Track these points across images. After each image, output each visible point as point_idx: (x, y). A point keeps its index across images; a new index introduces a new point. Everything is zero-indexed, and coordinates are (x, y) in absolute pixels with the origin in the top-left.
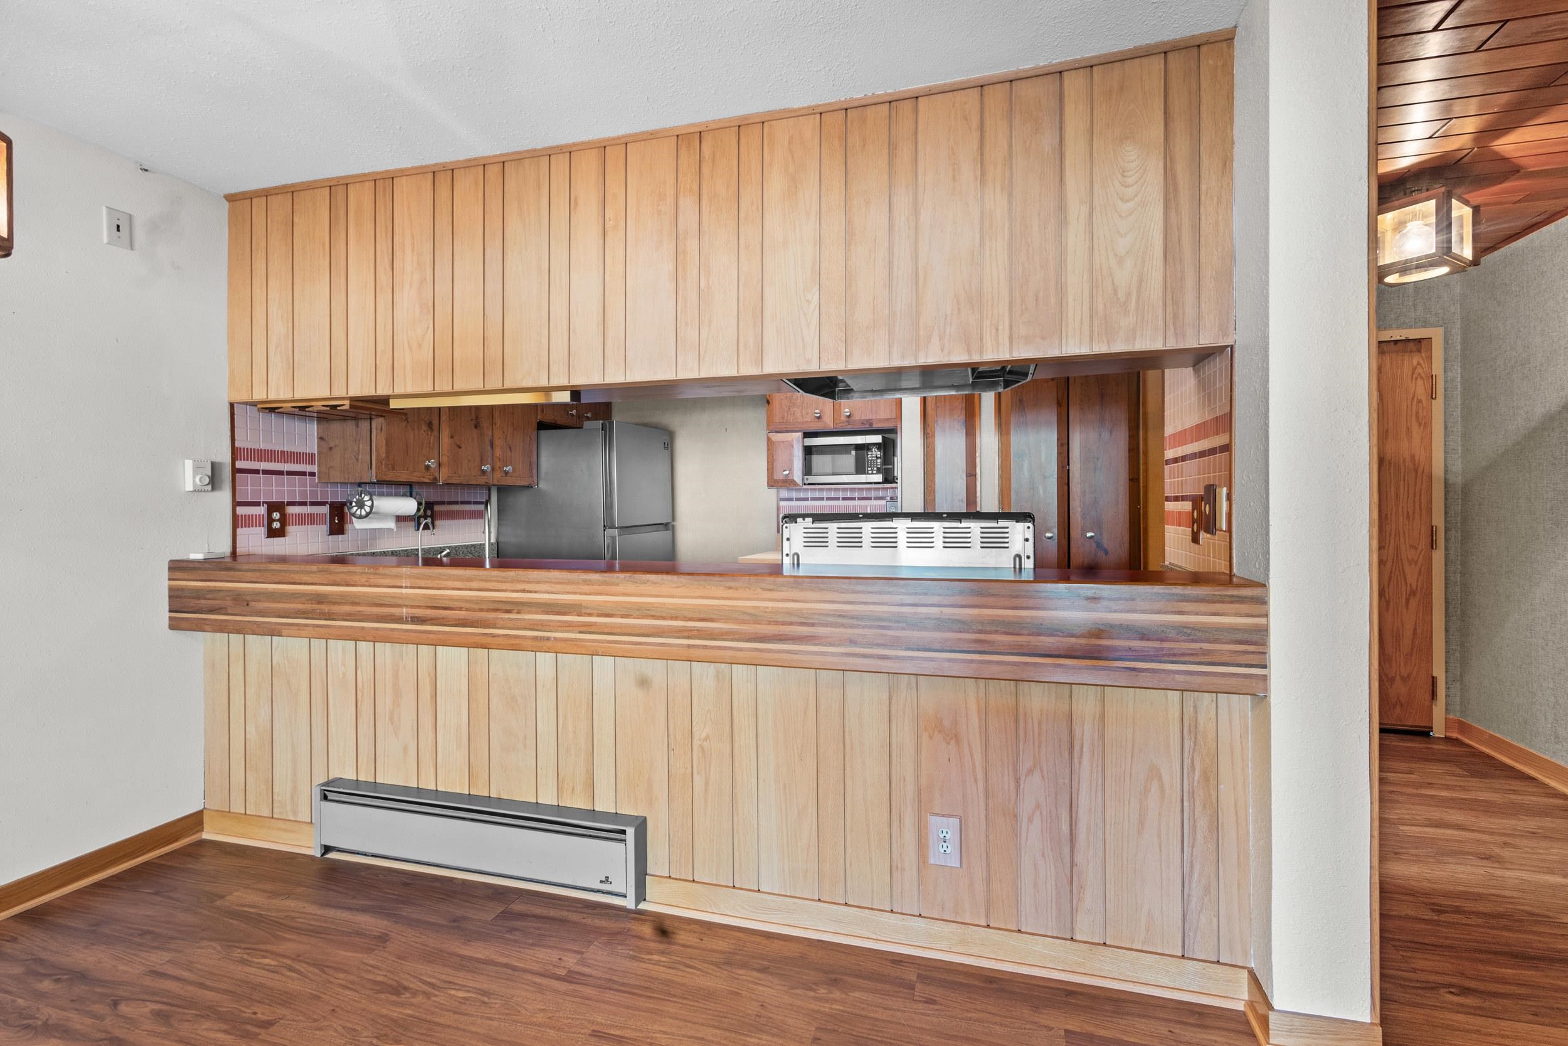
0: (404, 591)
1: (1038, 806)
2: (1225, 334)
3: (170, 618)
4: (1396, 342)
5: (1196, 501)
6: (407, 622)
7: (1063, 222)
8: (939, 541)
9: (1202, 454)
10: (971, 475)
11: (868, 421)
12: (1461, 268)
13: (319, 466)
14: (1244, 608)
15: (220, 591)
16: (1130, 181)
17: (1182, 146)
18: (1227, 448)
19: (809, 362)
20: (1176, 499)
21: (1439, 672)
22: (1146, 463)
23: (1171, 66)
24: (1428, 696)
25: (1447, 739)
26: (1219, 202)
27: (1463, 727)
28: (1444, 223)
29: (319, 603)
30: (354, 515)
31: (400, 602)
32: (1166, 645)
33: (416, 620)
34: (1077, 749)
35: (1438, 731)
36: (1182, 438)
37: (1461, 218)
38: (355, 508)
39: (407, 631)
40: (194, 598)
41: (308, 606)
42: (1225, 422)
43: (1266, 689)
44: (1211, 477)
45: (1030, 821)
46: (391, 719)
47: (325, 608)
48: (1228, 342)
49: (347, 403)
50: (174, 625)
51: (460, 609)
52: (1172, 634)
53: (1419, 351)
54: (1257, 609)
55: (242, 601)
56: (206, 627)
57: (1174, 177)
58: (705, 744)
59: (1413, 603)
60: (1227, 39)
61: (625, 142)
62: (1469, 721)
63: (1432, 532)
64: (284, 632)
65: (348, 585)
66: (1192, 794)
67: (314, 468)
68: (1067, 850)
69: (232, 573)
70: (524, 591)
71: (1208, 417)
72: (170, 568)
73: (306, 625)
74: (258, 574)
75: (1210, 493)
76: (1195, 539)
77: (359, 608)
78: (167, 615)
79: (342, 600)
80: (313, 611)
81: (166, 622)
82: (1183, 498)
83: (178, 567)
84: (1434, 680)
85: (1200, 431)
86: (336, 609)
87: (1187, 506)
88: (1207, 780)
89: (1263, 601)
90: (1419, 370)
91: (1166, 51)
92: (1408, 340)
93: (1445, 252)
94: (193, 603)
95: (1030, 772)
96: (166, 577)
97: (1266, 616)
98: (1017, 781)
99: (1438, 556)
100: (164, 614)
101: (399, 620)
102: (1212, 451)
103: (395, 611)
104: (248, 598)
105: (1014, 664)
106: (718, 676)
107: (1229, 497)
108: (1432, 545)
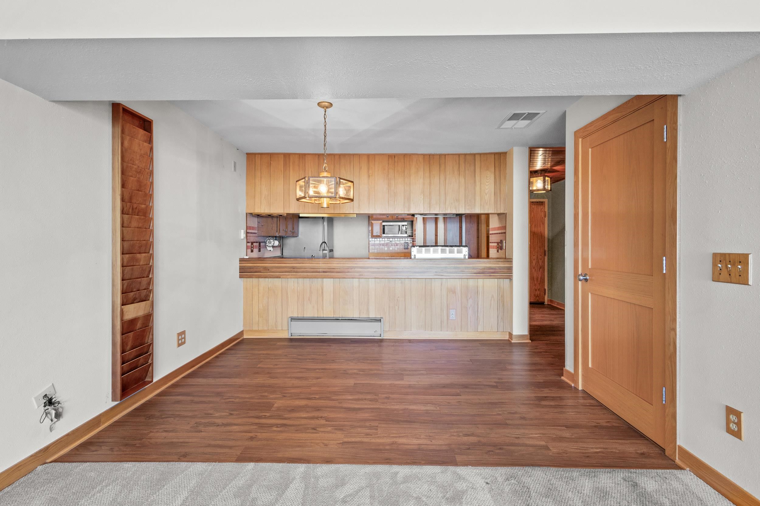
0: (321, 265)
1: (471, 305)
2: (505, 211)
3: (240, 275)
4: (537, 202)
5: (498, 243)
6: (321, 273)
7: (475, 185)
8: (448, 251)
9: (499, 233)
10: (436, 235)
11: (403, 218)
12: (548, 191)
13: (258, 231)
14: (509, 263)
15: (258, 266)
16: (488, 179)
17: (497, 173)
18: (505, 233)
19: (421, 211)
20: (493, 243)
21: (546, 288)
22: (481, 233)
23: (495, 157)
24: (544, 294)
25: (548, 305)
26: (504, 184)
27: (551, 301)
28: (544, 181)
29: (293, 269)
30: (268, 246)
31: (320, 268)
32: (496, 270)
33: (324, 272)
34: (479, 293)
35: (546, 303)
36: (494, 229)
37: (548, 180)
38: (268, 244)
39: (321, 275)
40: (249, 269)
41: (290, 270)
42: (505, 228)
43: (512, 278)
44: (501, 238)
45: (470, 308)
46: (309, 300)
47: (296, 270)
48: (506, 212)
49: (286, 214)
50: (241, 277)
51: (338, 269)
52: (497, 268)
53: (542, 205)
54: (511, 263)
55: (266, 269)
56: (253, 277)
57: (496, 179)
58: (398, 299)
59: (541, 270)
60: (505, 153)
61: (374, 155)
62: (552, 299)
63: (545, 251)
64: (281, 277)
65: (303, 264)
66: (499, 300)
67: (256, 232)
68: (477, 313)
69: (263, 261)
70: (356, 264)
71: (501, 226)
72: (240, 261)
73: (289, 275)
74: (272, 262)
75: (501, 242)
76: (498, 251)
77: (306, 270)
78: (239, 274)
79: (301, 268)
80: (292, 271)
81: (238, 276)
82: (495, 243)
83: (242, 260)
84: (545, 290)
85: (499, 228)
86: (299, 270)
87: (496, 244)
88: (502, 297)
89: (512, 262)
90: (542, 210)
91: (495, 154)
92: (540, 202)
93: (544, 189)
94: (249, 270)
95: (470, 298)
96: (239, 263)
97: (512, 264)
98: (467, 300)
99: (546, 258)
100: (238, 274)
101: (319, 272)
102: (502, 233)
103: (318, 270)
104: (268, 268)
105: (469, 275)
106: (401, 283)
107: (505, 243)
108: (545, 255)
